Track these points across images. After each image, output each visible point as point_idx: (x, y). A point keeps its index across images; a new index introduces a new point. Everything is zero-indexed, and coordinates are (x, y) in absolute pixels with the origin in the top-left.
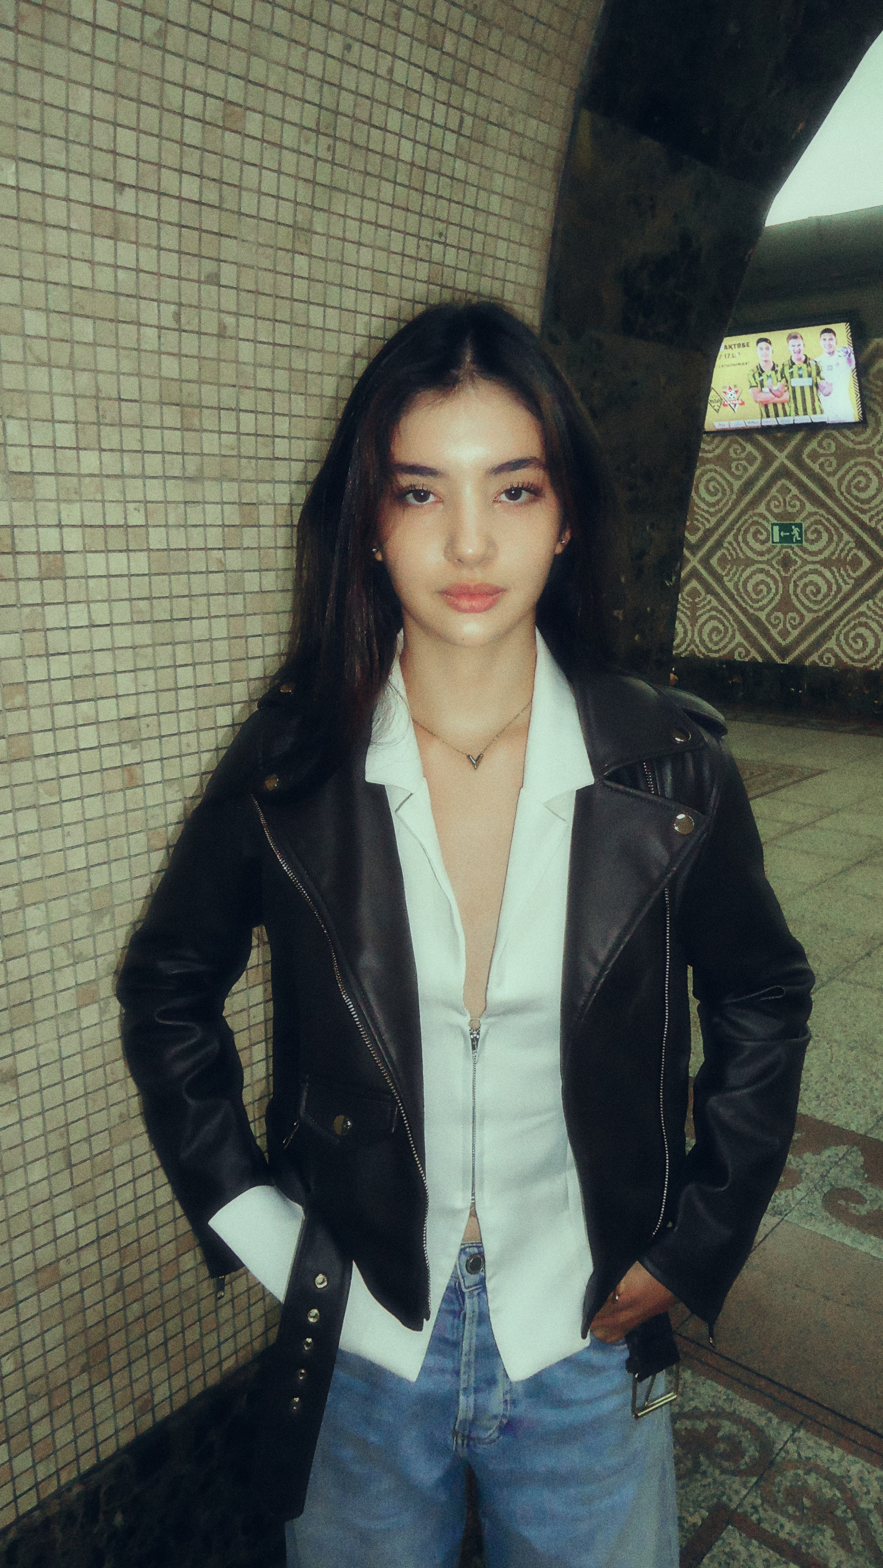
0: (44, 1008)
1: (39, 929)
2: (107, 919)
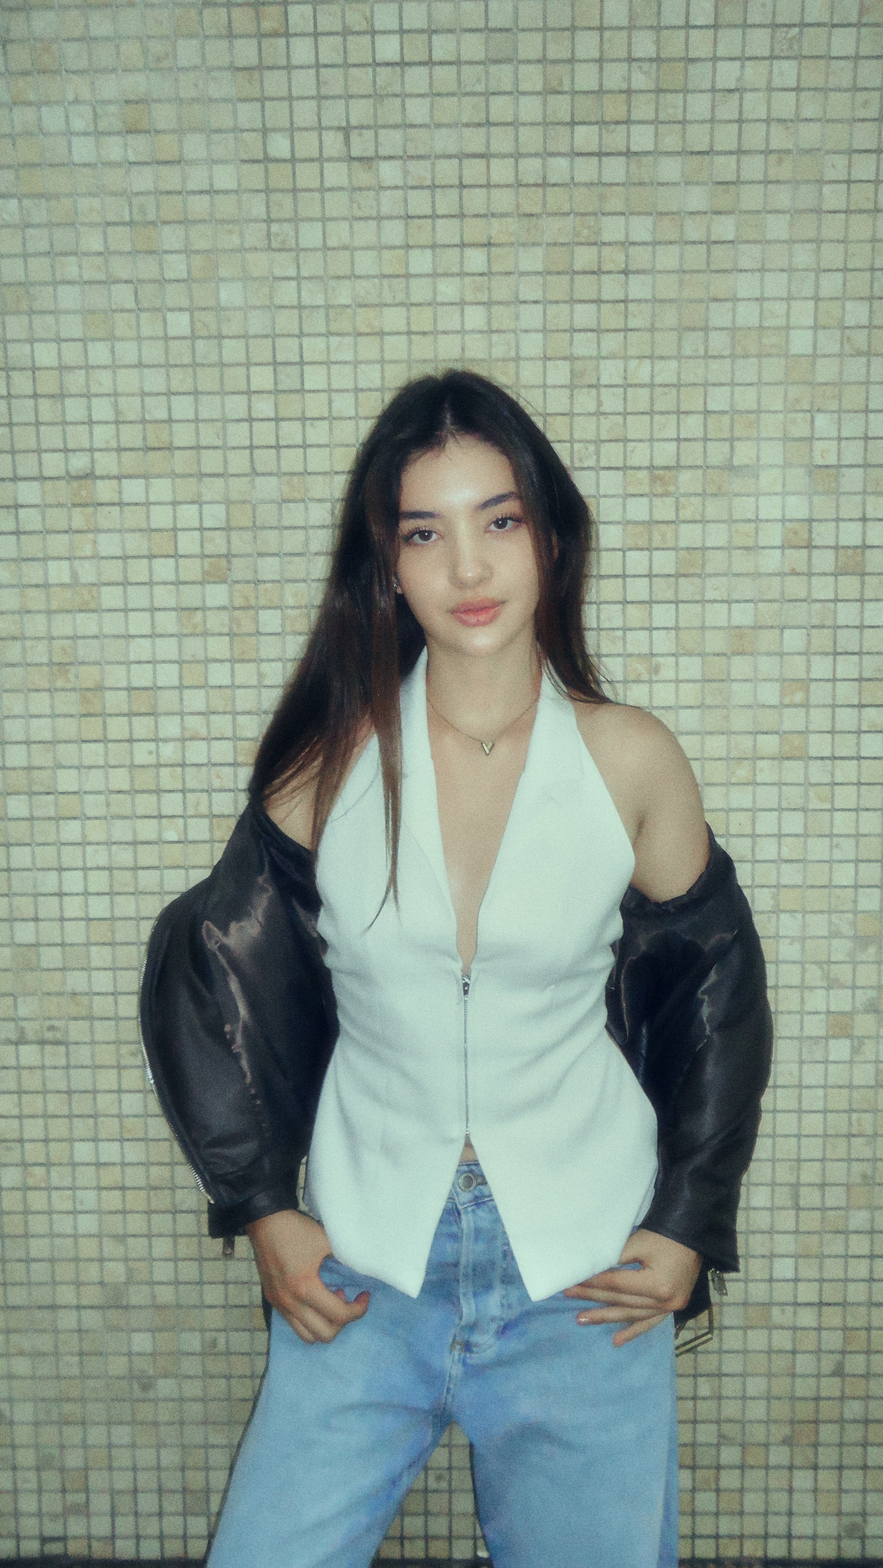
1: (793, 939)
2: (872, 949)
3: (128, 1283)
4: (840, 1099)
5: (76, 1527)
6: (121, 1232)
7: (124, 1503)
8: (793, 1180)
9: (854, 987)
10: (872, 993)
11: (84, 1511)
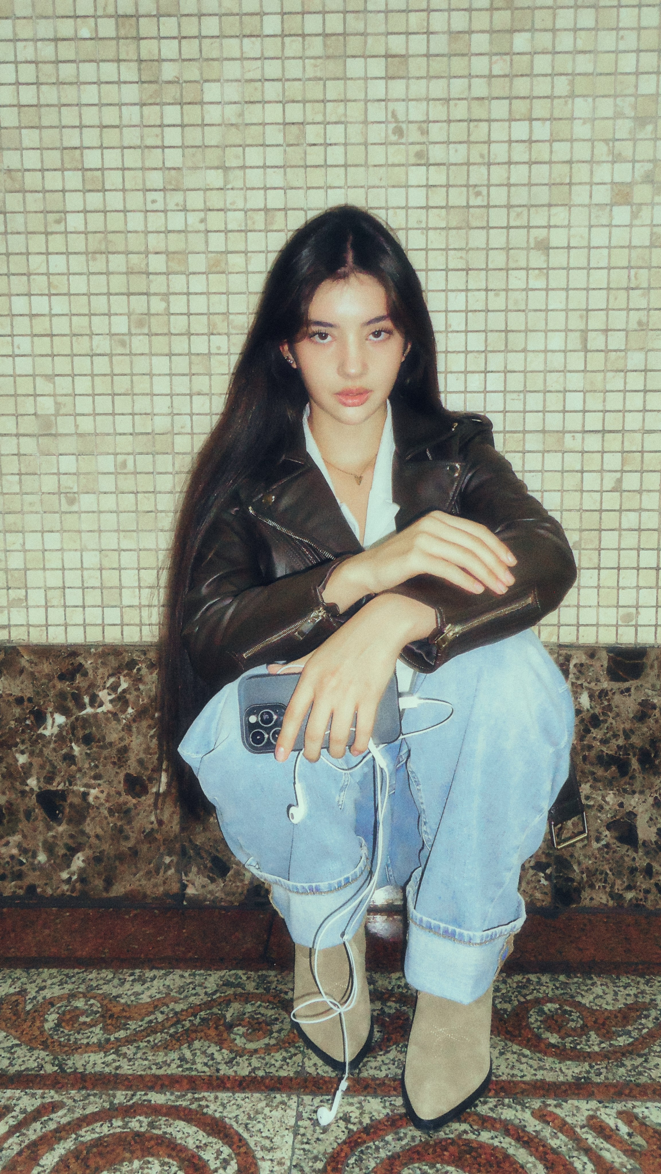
0: (580, 195)
1: (585, 121)
2: (650, 128)
3: (57, 414)
4: (621, 258)
5: (18, 617)
6: (50, 373)
7: (55, 597)
8: (583, 327)
9: (634, 161)
10: (649, 166)
11: (24, 603)
